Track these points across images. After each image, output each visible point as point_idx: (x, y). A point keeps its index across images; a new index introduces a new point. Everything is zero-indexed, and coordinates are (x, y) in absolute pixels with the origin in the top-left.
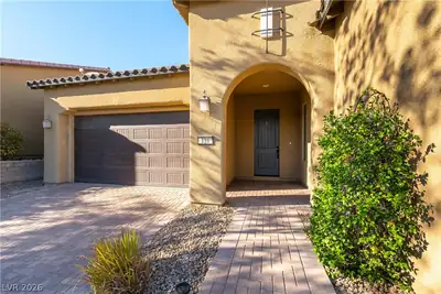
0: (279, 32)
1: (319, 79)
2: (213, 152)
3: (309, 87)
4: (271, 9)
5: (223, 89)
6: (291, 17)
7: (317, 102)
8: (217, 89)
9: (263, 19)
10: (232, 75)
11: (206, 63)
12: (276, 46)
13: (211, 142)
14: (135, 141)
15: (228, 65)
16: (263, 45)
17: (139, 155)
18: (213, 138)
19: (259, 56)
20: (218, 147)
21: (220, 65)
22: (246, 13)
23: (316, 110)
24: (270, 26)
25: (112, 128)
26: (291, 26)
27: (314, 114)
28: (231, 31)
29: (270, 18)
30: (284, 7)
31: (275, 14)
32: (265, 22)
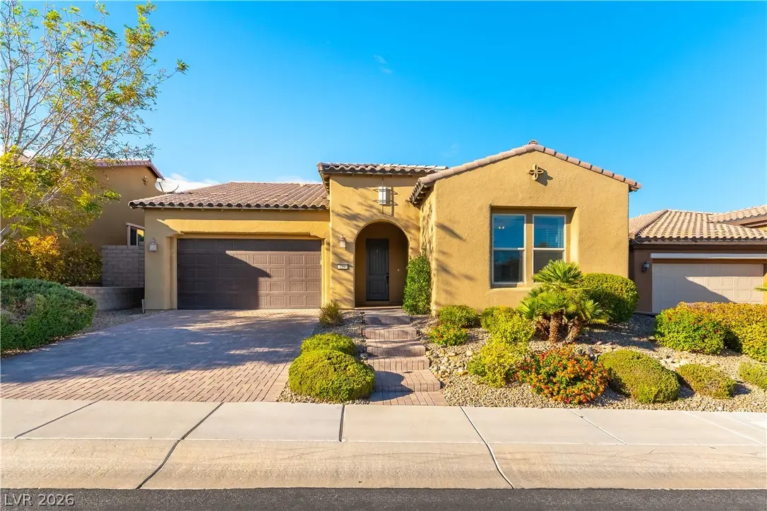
0: (390, 202)
1: (413, 231)
2: (350, 273)
3: (408, 236)
4: (385, 188)
5: (356, 232)
6: (397, 194)
7: (412, 244)
8: (352, 232)
9: (380, 193)
10: (362, 224)
11: (345, 215)
12: (388, 210)
13: (346, 268)
14: (255, 265)
15: (359, 218)
16: (381, 207)
17: (262, 280)
18: (348, 265)
19: (379, 214)
20: (352, 270)
21: (354, 217)
22: (370, 187)
23: (411, 248)
24: (385, 199)
25: (228, 252)
26: (397, 199)
27: (410, 251)
28: (362, 196)
29: (385, 193)
30: (392, 188)
31: (387, 190)
32: (381, 196)
